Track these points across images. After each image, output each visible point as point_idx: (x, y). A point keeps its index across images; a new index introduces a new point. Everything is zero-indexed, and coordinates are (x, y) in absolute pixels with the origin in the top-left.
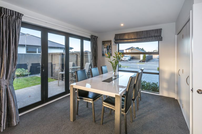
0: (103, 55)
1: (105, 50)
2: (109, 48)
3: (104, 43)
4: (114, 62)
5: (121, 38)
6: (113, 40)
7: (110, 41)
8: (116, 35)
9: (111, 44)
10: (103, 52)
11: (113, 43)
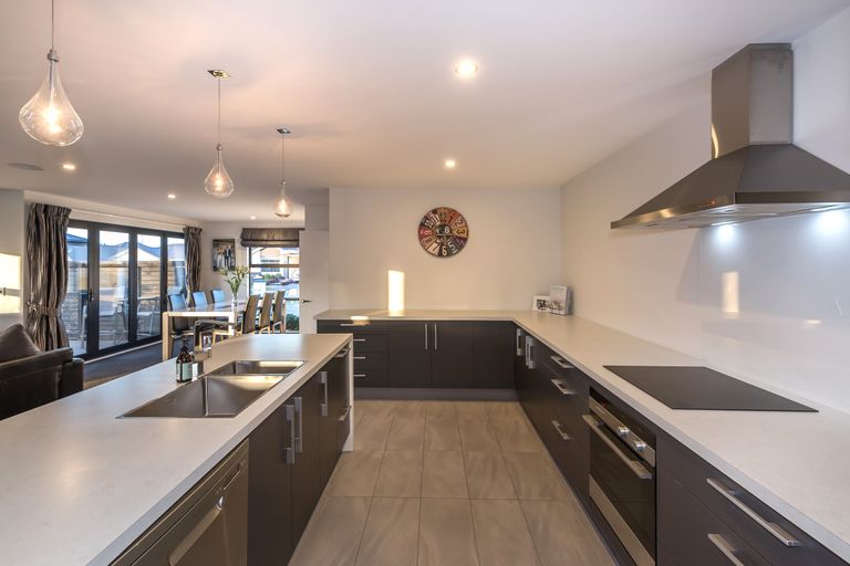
0: (215, 269)
1: (220, 258)
2: (229, 255)
3: (217, 243)
4: (233, 281)
5: (254, 237)
6: (237, 238)
7: (233, 241)
8: (244, 229)
9: (233, 247)
10: (215, 262)
11: (238, 245)
